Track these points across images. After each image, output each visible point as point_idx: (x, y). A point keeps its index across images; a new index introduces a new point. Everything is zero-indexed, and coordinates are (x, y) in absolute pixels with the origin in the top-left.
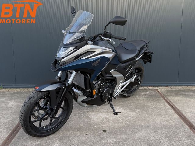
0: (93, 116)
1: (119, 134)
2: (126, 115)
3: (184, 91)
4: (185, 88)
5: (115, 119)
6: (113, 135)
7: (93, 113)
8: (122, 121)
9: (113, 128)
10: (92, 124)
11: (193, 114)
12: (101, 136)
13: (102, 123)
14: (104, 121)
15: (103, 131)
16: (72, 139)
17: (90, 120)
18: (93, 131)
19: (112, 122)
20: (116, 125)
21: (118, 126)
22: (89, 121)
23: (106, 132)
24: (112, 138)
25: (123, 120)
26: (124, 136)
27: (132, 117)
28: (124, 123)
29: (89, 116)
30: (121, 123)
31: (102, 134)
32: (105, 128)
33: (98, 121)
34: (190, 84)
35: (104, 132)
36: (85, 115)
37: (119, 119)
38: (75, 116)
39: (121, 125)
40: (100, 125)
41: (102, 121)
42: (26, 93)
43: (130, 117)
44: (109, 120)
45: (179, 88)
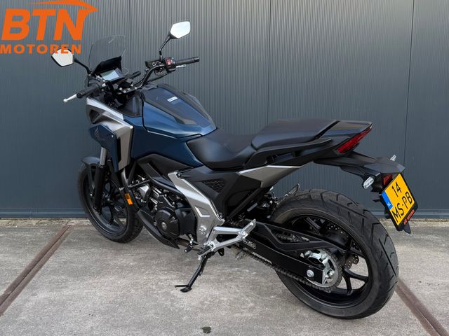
2: (266, 289)
4: (420, 224)
5: (235, 298)
8: (252, 304)
9: (230, 322)
10: (177, 311)
11: (434, 289)
13: (202, 310)
14: (209, 305)
15: (202, 331)
17: (172, 301)
18: (176, 328)
19: (228, 307)
20: (237, 315)
21: (241, 318)
22: (169, 303)
23: (209, 332)
25: (255, 302)
28: (258, 309)
29: (172, 292)
30: (251, 310)
32: (208, 323)
33: (193, 304)
35: (205, 332)
36: (161, 288)
37: (247, 299)
38: (136, 290)
39: (250, 315)
40: (196, 315)
41: (202, 303)
42: (20, 229)
44: (220, 302)
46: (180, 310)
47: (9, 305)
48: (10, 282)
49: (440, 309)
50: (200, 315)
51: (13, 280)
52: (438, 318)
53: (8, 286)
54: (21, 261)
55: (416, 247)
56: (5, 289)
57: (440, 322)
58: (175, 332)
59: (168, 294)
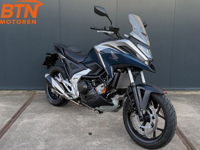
0: (80, 119)
1: (104, 137)
2: (114, 118)
3: (176, 96)
4: (178, 93)
5: (102, 122)
6: (98, 138)
7: (81, 116)
8: (108, 124)
9: (99, 131)
11: (181, 119)
12: (86, 139)
13: (89, 126)
14: (91, 124)
15: (88, 134)
16: (57, 141)
17: (77, 123)
18: (78, 133)
19: (99, 125)
20: (102, 128)
21: (104, 129)
22: (75, 124)
23: (91, 135)
24: (96, 141)
25: (110, 123)
26: (109, 139)
27: (119, 121)
28: (111, 126)
30: (108, 126)
31: (87, 137)
32: (91, 131)
33: (85, 124)
35: (89, 135)
36: (72, 118)
37: (106, 122)
38: (63, 118)
39: (107, 128)
40: (86, 128)
41: (89, 124)
42: (16, 95)
43: (117, 120)
44: (96, 123)
45: (171, 92)
46: (80, 126)
47: (12, 124)
48: (12, 115)
49: (183, 126)
50: (88, 128)
51: (13, 115)
52: (181, 130)
53: (12, 117)
54: (16, 107)
55: (175, 102)
56: (10, 118)
57: (182, 131)
58: (78, 135)
59: (75, 120)
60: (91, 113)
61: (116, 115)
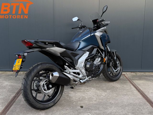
0: (72, 95)
1: (93, 110)
2: (99, 94)
3: (146, 76)
4: (147, 74)
5: (90, 97)
6: (89, 110)
7: (72, 93)
8: (95, 99)
9: (89, 104)
10: (71, 101)
12: (79, 111)
14: (81, 99)
15: (80, 107)
16: (55, 113)
17: (69, 98)
18: (72, 106)
19: (88, 100)
20: (91, 102)
21: (92, 103)
22: (68, 98)
24: (87, 113)
25: (96, 99)
26: (97, 111)
27: (104, 96)
28: (98, 100)
30: (95, 101)
31: (79, 109)
32: (82, 105)
33: (76, 99)
34: (151, 71)
35: (81, 107)
36: (66, 94)
37: (94, 97)
39: (95, 102)
40: (78, 102)
41: (79, 98)
43: (102, 96)
44: (85, 98)
45: (142, 73)
46: (73, 101)
47: (17, 99)
50: (79, 102)
51: (17, 91)
53: (16, 93)
54: (19, 85)
55: (146, 81)
56: (15, 94)
58: (72, 108)
59: (68, 95)
60: (80, 90)
61: (101, 92)
